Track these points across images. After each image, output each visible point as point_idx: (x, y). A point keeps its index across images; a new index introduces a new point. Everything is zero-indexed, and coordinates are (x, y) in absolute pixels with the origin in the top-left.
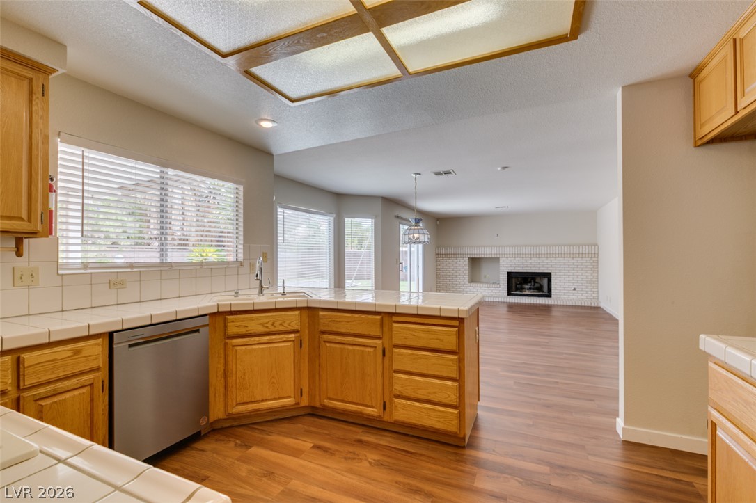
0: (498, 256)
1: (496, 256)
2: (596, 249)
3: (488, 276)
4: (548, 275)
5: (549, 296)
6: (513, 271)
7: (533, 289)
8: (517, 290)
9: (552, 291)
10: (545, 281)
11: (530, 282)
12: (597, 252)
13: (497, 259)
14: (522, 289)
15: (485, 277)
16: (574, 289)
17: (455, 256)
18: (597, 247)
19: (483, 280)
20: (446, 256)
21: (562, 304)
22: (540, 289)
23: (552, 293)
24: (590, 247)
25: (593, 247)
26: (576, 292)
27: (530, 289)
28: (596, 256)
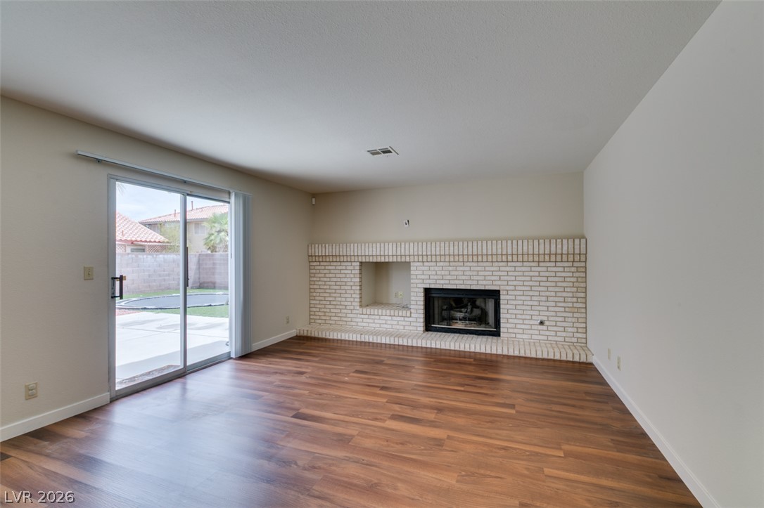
0: (408, 260)
1: (403, 260)
2: (583, 246)
3: (400, 293)
4: (495, 295)
5: (497, 334)
6: (432, 286)
7: (470, 320)
8: (443, 320)
9: (502, 325)
10: (490, 306)
11: (466, 306)
12: (583, 251)
13: (406, 265)
14: (451, 319)
15: (396, 295)
16: (542, 323)
17: (337, 259)
18: (583, 241)
19: (393, 300)
20: (322, 259)
21: (517, 353)
22: (482, 319)
23: (502, 330)
24: (571, 241)
25: (577, 241)
26: (544, 328)
27: (464, 319)
28: (583, 258)
